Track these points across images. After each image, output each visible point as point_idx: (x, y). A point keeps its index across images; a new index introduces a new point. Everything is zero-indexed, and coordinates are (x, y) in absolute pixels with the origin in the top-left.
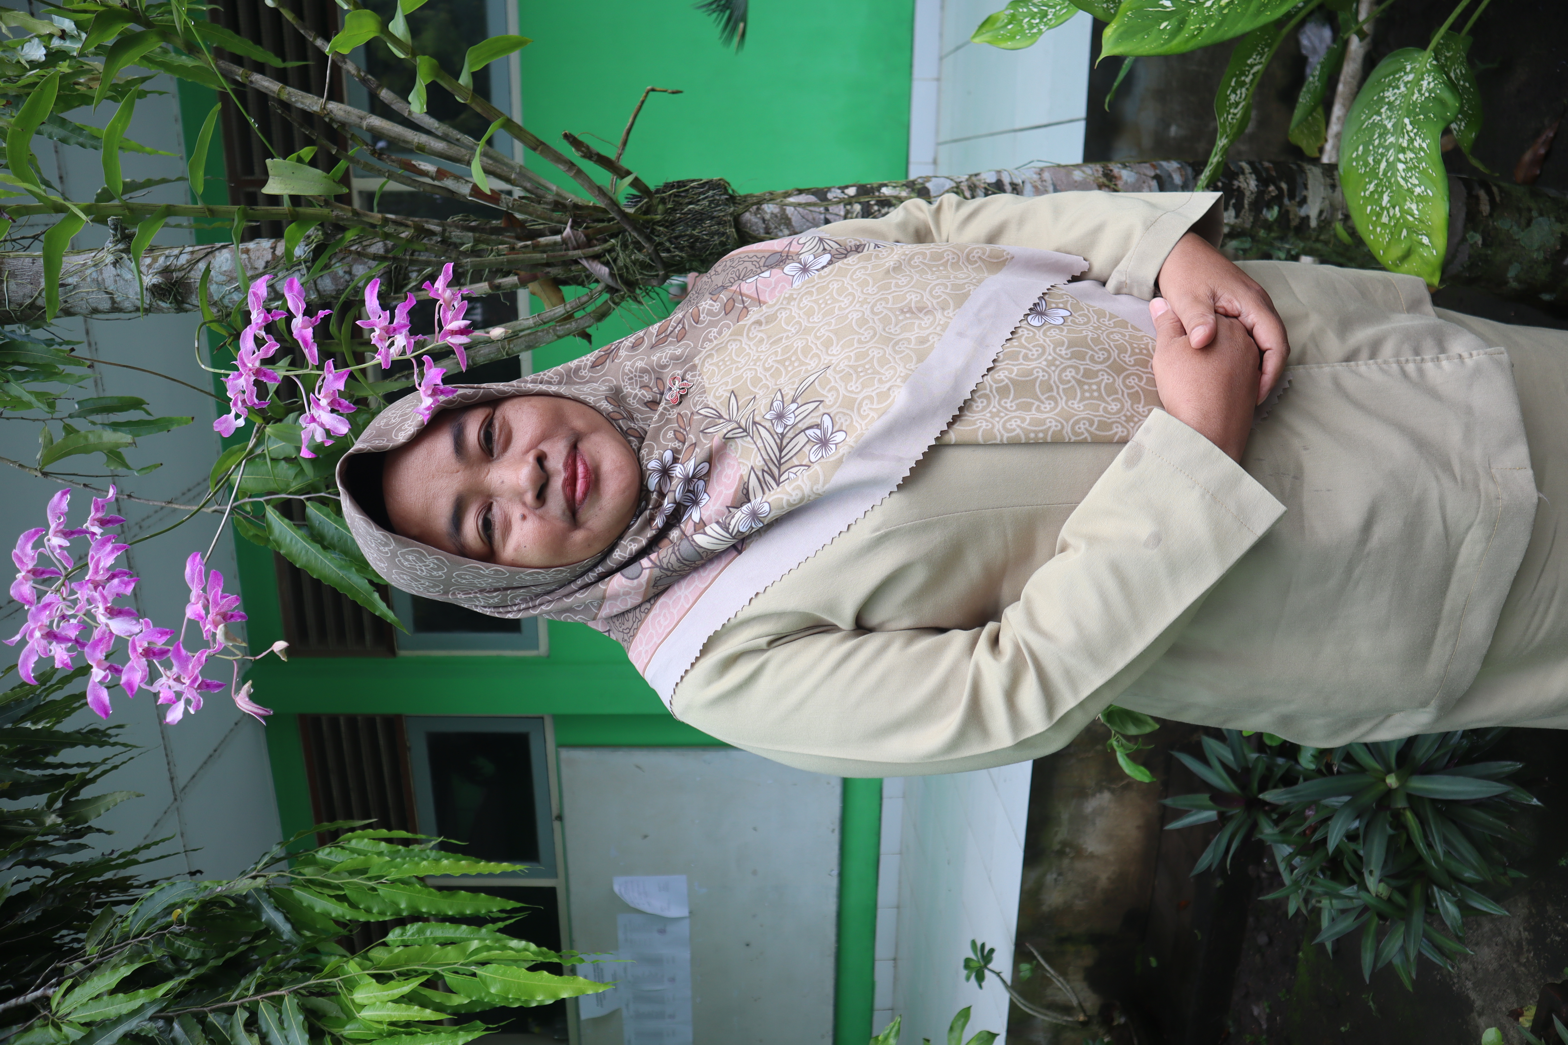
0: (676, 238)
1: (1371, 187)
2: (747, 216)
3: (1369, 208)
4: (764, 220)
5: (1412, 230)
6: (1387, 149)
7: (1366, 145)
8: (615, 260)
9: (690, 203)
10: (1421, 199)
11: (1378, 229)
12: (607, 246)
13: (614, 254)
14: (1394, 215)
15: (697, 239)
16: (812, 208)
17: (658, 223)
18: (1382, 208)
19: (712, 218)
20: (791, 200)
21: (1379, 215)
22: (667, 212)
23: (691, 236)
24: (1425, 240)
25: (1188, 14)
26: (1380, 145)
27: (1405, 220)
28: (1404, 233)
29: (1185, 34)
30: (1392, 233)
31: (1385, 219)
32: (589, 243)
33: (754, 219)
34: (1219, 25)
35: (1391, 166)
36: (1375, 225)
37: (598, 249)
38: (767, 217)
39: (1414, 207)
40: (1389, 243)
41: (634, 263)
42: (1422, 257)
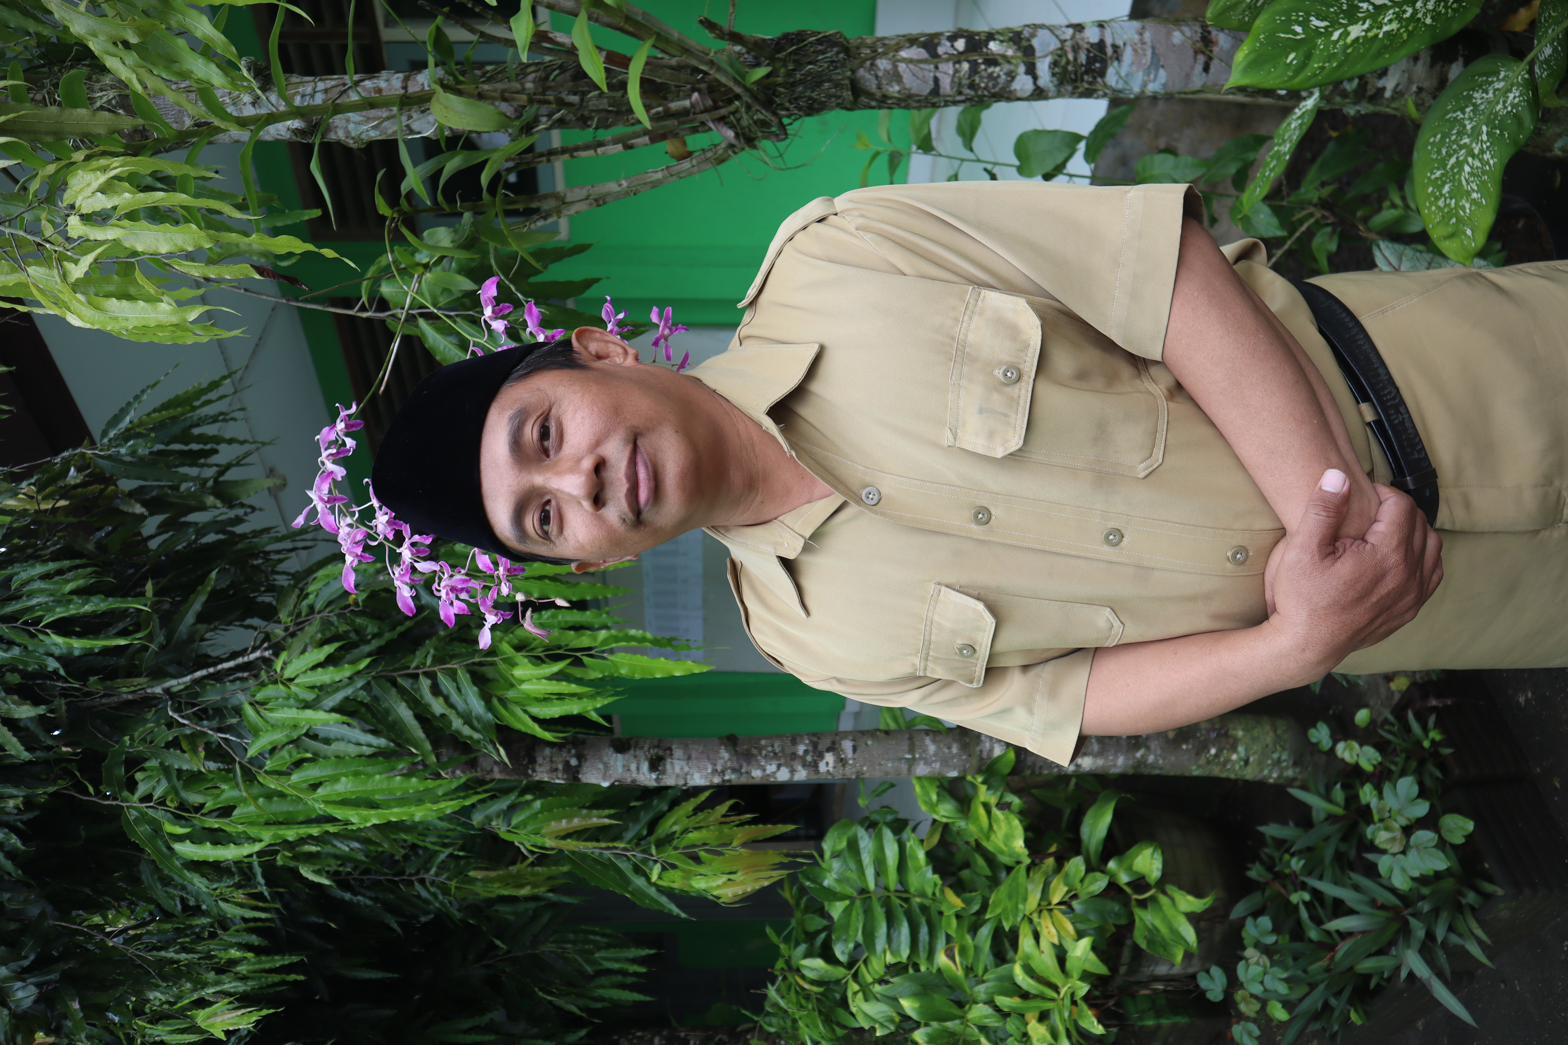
0: (796, 99)
1: (1438, 173)
2: (861, 72)
3: (1430, 189)
4: (877, 77)
5: (1459, 220)
6: (1461, 147)
7: (1445, 136)
8: (738, 120)
9: (810, 63)
10: (1474, 202)
11: (1433, 208)
12: (732, 108)
13: (738, 116)
14: (1449, 205)
15: (815, 100)
16: (922, 66)
17: (779, 85)
18: (1442, 195)
19: (830, 81)
20: (904, 54)
21: (1437, 199)
22: (790, 73)
23: (810, 98)
24: (1469, 232)
25: (1315, 46)
26: (1455, 142)
27: (1457, 212)
28: (1454, 220)
29: (1308, 72)
30: (1443, 217)
31: (1441, 203)
32: (716, 107)
33: (867, 76)
34: (1340, 66)
35: (1459, 164)
36: (1431, 203)
37: (723, 112)
38: (880, 74)
39: (1467, 206)
40: (1438, 223)
41: (755, 122)
42: (1462, 243)
